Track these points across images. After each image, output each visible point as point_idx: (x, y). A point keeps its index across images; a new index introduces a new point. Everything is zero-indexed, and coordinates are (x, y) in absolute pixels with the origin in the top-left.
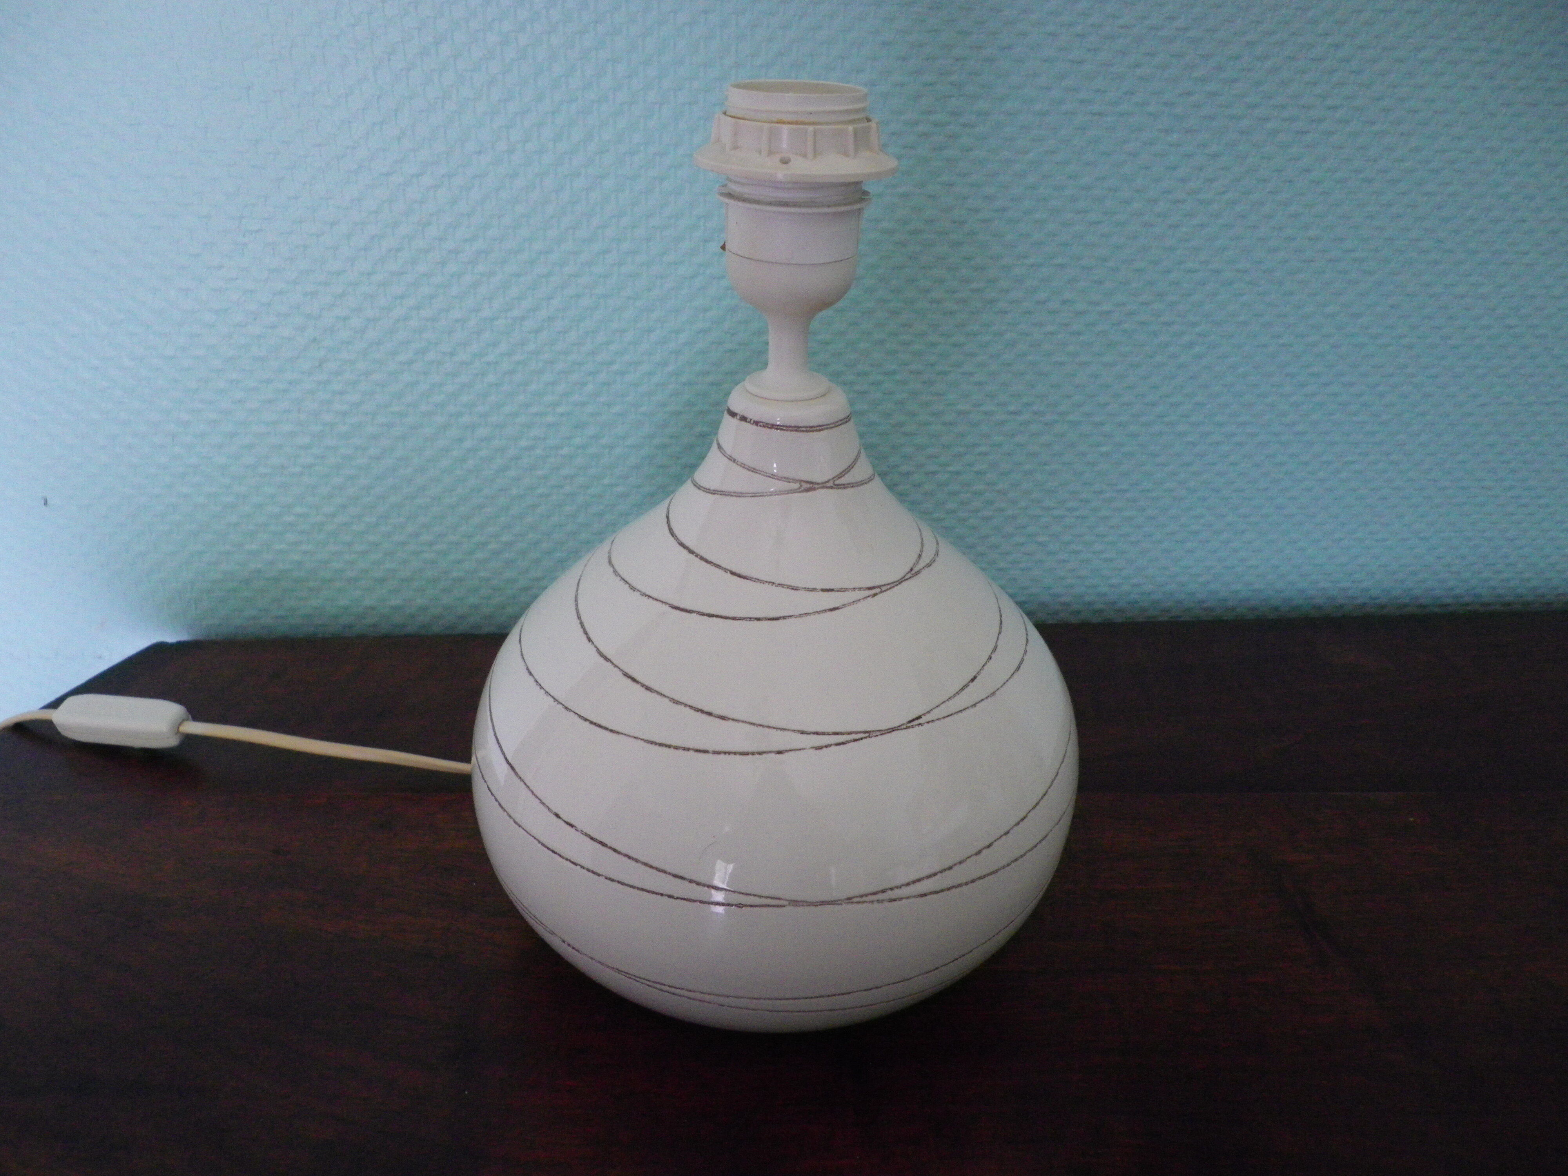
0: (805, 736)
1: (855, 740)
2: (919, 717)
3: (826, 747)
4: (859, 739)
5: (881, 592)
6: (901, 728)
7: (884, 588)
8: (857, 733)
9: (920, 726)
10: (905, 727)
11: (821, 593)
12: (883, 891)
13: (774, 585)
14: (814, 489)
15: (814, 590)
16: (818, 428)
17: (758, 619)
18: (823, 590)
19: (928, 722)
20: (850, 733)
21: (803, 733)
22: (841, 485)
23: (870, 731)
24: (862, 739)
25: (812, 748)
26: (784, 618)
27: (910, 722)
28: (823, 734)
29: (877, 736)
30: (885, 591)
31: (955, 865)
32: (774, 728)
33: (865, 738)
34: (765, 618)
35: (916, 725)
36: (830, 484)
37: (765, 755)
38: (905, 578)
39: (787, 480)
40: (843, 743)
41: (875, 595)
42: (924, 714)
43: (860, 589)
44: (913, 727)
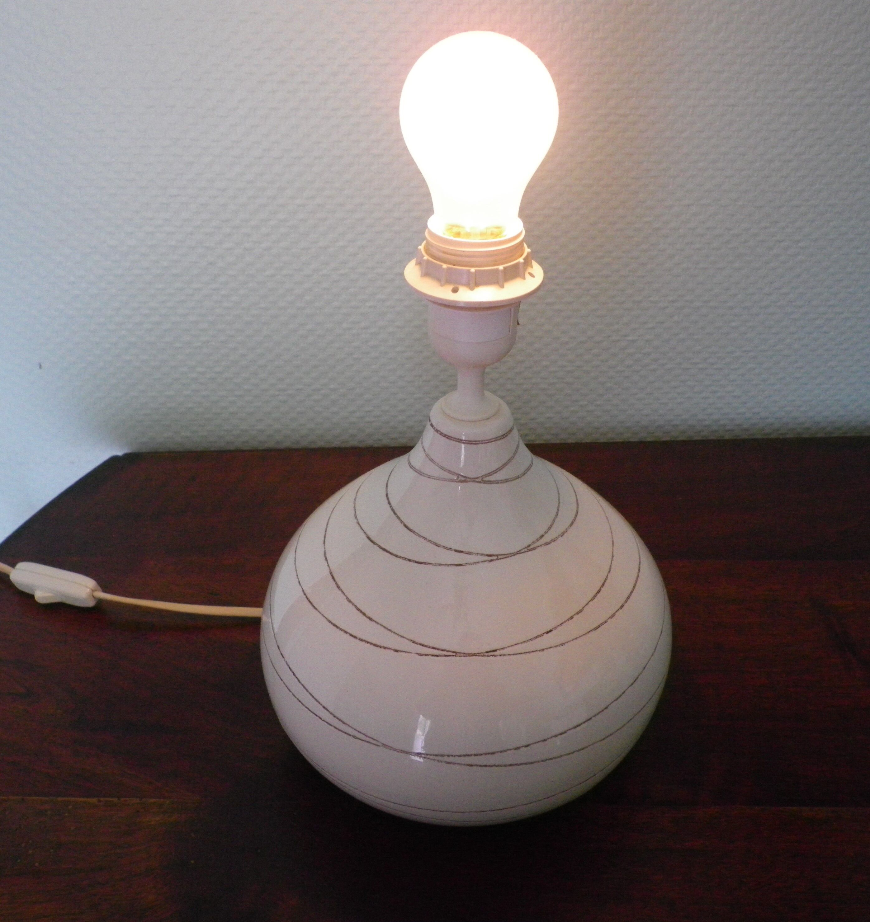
0: (415, 645)
1: (446, 656)
2: (495, 651)
3: (426, 655)
4: (448, 656)
5: (497, 559)
6: (479, 655)
7: (500, 557)
8: (448, 651)
9: (494, 657)
10: (482, 655)
11: (454, 552)
12: (442, 756)
13: (426, 540)
14: (467, 482)
15: (450, 549)
16: (475, 442)
17: (410, 560)
18: (456, 551)
19: (500, 655)
20: (443, 650)
21: (414, 642)
22: (488, 481)
23: (457, 652)
24: (450, 656)
25: (417, 653)
26: (425, 563)
27: (487, 652)
28: (426, 646)
29: (461, 656)
30: (501, 559)
31: (498, 752)
32: (397, 634)
33: (453, 656)
34: (414, 561)
35: (491, 655)
36: (480, 480)
37: (387, 650)
38: (520, 552)
39: (450, 472)
40: (437, 656)
41: (492, 560)
42: (500, 649)
43: (482, 555)
44: (488, 656)
